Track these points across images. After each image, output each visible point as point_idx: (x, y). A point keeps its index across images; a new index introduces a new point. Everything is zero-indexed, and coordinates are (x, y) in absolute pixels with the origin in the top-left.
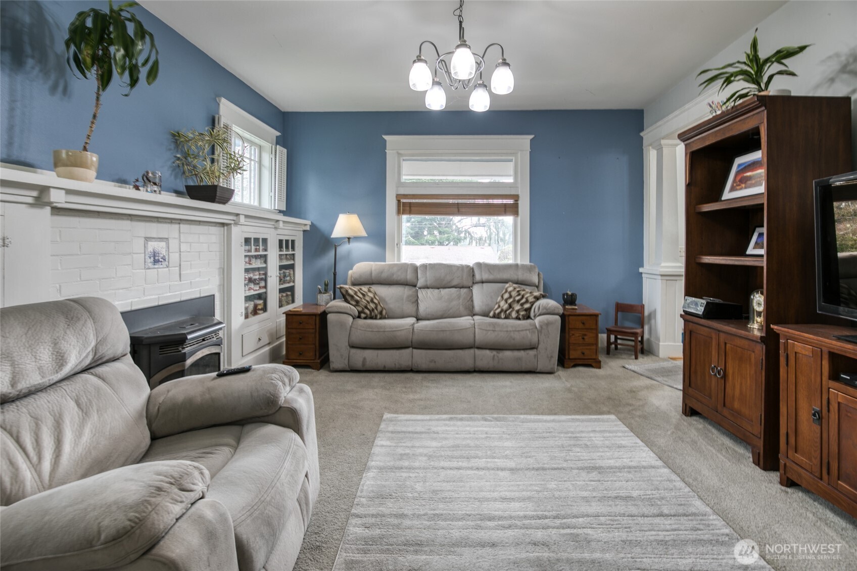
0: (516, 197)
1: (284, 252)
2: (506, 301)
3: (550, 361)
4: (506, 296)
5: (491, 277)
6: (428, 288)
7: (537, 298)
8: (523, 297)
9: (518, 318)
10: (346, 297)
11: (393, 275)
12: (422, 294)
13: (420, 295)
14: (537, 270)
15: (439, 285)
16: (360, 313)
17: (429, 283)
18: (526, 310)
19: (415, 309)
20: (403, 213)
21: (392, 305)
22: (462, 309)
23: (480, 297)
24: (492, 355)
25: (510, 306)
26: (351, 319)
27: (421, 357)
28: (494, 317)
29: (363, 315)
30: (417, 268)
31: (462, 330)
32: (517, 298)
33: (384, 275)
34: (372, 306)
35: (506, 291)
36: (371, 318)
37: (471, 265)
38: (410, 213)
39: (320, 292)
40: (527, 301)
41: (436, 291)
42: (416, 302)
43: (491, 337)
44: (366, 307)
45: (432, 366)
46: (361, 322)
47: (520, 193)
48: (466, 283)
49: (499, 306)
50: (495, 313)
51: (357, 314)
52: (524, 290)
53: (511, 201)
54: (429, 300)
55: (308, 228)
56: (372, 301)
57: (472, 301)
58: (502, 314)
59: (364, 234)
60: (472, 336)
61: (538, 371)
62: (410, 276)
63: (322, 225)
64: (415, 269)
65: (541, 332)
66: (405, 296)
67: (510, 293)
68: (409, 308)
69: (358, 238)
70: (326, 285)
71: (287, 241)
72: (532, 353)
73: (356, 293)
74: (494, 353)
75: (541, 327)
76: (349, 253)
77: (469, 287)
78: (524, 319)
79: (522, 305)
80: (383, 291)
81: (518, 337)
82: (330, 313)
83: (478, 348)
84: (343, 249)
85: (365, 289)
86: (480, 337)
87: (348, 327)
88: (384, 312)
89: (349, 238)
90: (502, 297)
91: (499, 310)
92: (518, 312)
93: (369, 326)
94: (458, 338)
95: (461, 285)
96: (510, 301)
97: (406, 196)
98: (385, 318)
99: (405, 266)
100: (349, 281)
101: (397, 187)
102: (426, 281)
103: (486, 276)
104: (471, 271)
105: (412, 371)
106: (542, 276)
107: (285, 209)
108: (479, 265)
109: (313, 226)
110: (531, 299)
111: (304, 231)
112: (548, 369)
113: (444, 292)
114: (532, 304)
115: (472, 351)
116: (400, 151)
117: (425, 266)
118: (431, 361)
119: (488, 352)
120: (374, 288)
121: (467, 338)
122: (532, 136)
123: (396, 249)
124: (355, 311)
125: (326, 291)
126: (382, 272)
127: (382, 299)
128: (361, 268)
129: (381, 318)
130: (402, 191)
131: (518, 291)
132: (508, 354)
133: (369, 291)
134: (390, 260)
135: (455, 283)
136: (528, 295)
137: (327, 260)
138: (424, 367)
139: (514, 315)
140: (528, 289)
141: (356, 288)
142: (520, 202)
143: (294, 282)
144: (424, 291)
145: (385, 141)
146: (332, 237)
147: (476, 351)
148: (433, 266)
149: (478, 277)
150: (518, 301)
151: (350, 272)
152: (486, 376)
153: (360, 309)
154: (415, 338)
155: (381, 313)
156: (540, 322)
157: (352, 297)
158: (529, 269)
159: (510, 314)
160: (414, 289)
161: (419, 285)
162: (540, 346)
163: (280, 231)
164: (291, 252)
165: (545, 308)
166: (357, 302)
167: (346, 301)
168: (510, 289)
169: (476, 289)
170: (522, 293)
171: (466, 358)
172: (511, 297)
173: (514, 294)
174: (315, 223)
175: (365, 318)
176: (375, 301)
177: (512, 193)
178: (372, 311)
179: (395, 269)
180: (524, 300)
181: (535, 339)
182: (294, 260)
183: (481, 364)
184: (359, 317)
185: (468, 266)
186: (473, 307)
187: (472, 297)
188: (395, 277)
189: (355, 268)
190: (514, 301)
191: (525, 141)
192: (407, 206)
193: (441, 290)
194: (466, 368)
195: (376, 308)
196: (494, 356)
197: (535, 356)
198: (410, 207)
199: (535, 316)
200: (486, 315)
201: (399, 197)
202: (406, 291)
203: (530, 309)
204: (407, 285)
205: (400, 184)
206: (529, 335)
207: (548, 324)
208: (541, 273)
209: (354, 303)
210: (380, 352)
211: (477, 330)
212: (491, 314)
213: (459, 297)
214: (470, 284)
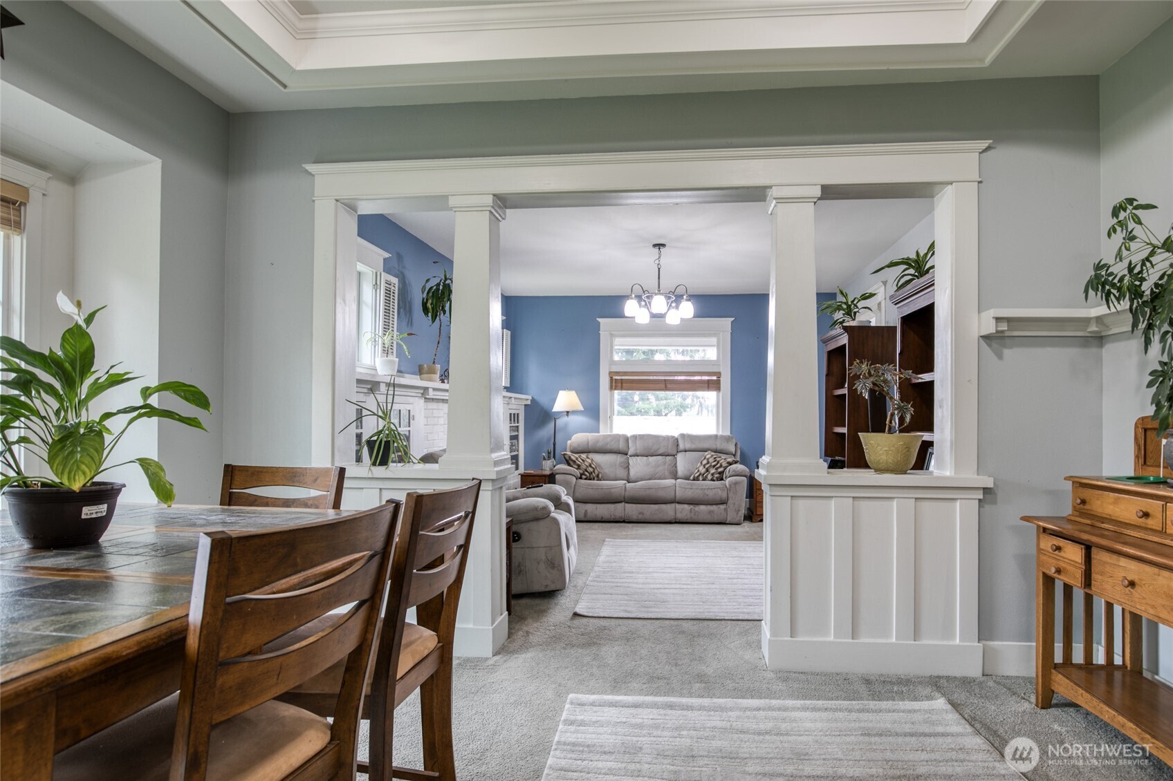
0: (718, 374)
1: (513, 425)
2: (704, 466)
3: (737, 514)
4: (705, 462)
5: (693, 447)
6: (638, 456)
7: (730, 464)
8: (718, 462)
9: (712, 480)
10: (568, 462)
11: (607, 444)
12: (632, 461)
13: (631, 462)
14: (734, 441)
15: (648, 454)
16: (581, 475)
17: (638, 452)
18: (720, 473)
19: (626, 473)
20: (615, 389)
21: (607, 470)
22: (667, 473)
23: (683, 464)
24: (690, 508)
25: (707, 470)
26: (574, 479)
27: (632, 510)
28: (694, 480)
29: (584, 477)
30: (628, 439)
31: (664, 488)
32: (713, 464)
33: (600, 445)
34: (591, 470)
35: (705, 459)
36: (590, 479)
37: (676, 436)
38: (622, 389)
39: (545, 459)
40: (721, 466)
41: (645, 458)
42: (628, 467)
43: (689, 494)
44: (586, 470)
45: (641, 517)
46: (583, 481)
47: (721, 371)
48: (671, 452)
49: (698, 471)
50: (694, 476)
51: (579, 475)
52: (720, 457)
53: (715, 378)
54: (638, 466)
55: (529, 402)
56: (590, 466)
57: (676, 467)
58: (701, 477)
59: (582, 409)
60: (673, 493)
61: (727, 522)
62: (621, 446)
63: (543, 400)
64: (627, 439)
65: (730, 490)
66: (618, 462)
67: (708, 459)
68: (622, 473)
69: (575, 412)
70: (549, 453)
71: (514, 414)
72: (722, 507)
73: (577, 459)
74: (692, 506)
75: (730, 486)
76: (566, 425)
77: (674, 456)
78: (718, 480)
79: (717, 469)
80: (598, 458)
81: (711, 494)
82: (558, 474)
83: (678, 503)
84: (561, 422)
85: (584, 456)
86: (680, 494)
87: (573, 485)
88: (600, 476)
89: (568, 412)
90: (701, 463)
91: (698, 474)
92: (713, 474)
93: (589, 485)
94: (662, 494)
95: (666, 453)
96: (707, 466)
97: (617, 373)
98: (601, 480)
99: (617, 437)
100: (568, 449)
101: (610, 365)
102: (636, 450)
103: (688, 446)
104: (676, 441)
105: (624, 522)
106: (739, 446)
107: (509, 386)
108: (683, 436)
109: (533, 400)
110: (724, 464)
111: (525, 405)
112: (736, 521)
113: (651, 459)
114: (726, 468)
115: (673, 505)
116: (612, 332)
117: (635, 437)
118: (640, 513)
119: (686, 506)
120: (591, 456)
121: (669, 495)
122: (733, 319)
123: (609, 421)
124: (578, 473)
125: (549, 458)
126: (597, 442)
127: (599, 465)
128: (578, 439)
129: (598, 480)
130: (615, 369)
131: (715, 458)
132: (702, 507)
133: (588, 458)
134: (604, 431)
135: (661, 451)
136: (723, 461)
137: (546, 431)
138: (634, 518)
139: (710, 477)
140: (723, 456)
141: (577, 455)
142: (721, 379)
143: (518, 451)
144: (634, 459)
145: (599, 323)
146: (553, 411)
147: (677, 505)
148: (642, 437)
149: (681, 447)
150: (714, 466)
151: (569, 442)
152: (684, 525)
153: (581, 472)
154: (627, 494)
155: (598, 476)
156: (729, 482)
157: (574, 462)
158: (727, 439)
159: (706, 477)
160: (625, 457)
161: (630, 453)
162: (729, 502)
163: (511, 406)
164: (516, 425)
165: (734, 471)
166: (579, 466)
167: (569, 465)
168: (707, 457)
169: (680, 457)
170: (718, 459)
171: (669, 511)
172: (708, 463)
173: (711, 460)
174: (535, 397)
175: (585, 479)
176: (593, 466)
177: (715, 371)
178: (591, 473)
179: (609, 439)
180: (719, 465)
181: (724, 495)
182: (518, 431)
183: (680, 516)
184: (581, 478)
185: (673, 437)
186: (677, 472)
187: (676, 464)
188: (609, 447)
189: (573, 437)
190: (710, 466)
191: (727, 323)
192: (620, 382)
193: (649, 457)
194: (668, 520)
195: (594, 471)
196: (691, 509)
197: (725, 509)
198: (622, 383)
199: (726, 478)
200: (687, 478)
201: (611, 374)
202: (619, 459)
203: (723, 472)
204: (619, 453)
205: (612, 362)
206: (720, 492)
207: (736, 483)
208: (738, 443)
209: (576, 467)
210: (598, 505)
211: (677, 488)
212: (692, 478)
213: (665, 463)
214: (675, 453)
